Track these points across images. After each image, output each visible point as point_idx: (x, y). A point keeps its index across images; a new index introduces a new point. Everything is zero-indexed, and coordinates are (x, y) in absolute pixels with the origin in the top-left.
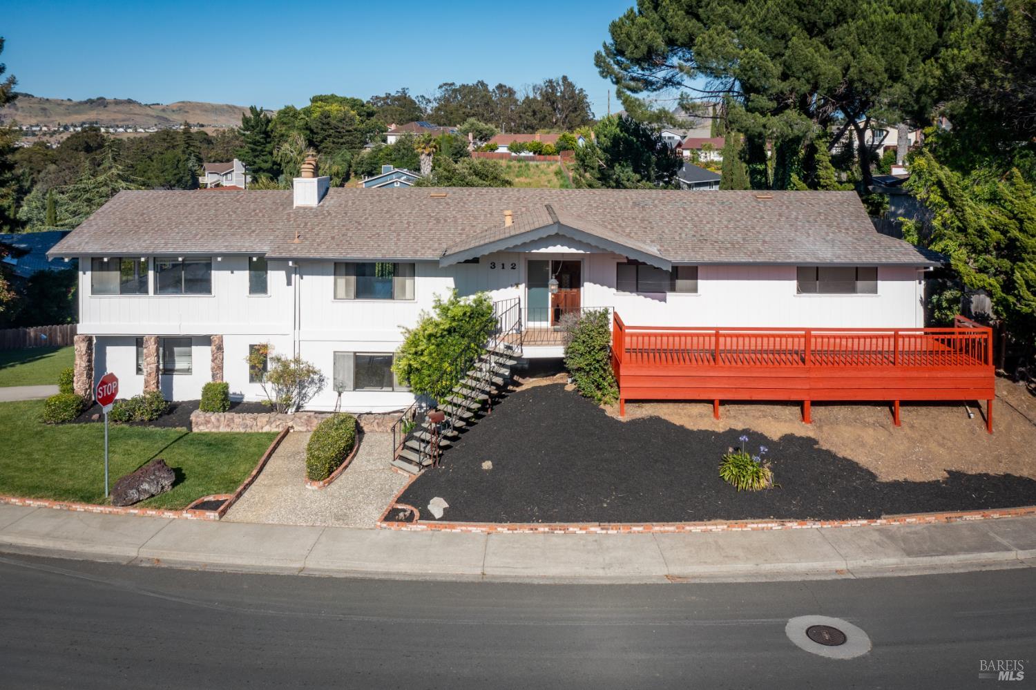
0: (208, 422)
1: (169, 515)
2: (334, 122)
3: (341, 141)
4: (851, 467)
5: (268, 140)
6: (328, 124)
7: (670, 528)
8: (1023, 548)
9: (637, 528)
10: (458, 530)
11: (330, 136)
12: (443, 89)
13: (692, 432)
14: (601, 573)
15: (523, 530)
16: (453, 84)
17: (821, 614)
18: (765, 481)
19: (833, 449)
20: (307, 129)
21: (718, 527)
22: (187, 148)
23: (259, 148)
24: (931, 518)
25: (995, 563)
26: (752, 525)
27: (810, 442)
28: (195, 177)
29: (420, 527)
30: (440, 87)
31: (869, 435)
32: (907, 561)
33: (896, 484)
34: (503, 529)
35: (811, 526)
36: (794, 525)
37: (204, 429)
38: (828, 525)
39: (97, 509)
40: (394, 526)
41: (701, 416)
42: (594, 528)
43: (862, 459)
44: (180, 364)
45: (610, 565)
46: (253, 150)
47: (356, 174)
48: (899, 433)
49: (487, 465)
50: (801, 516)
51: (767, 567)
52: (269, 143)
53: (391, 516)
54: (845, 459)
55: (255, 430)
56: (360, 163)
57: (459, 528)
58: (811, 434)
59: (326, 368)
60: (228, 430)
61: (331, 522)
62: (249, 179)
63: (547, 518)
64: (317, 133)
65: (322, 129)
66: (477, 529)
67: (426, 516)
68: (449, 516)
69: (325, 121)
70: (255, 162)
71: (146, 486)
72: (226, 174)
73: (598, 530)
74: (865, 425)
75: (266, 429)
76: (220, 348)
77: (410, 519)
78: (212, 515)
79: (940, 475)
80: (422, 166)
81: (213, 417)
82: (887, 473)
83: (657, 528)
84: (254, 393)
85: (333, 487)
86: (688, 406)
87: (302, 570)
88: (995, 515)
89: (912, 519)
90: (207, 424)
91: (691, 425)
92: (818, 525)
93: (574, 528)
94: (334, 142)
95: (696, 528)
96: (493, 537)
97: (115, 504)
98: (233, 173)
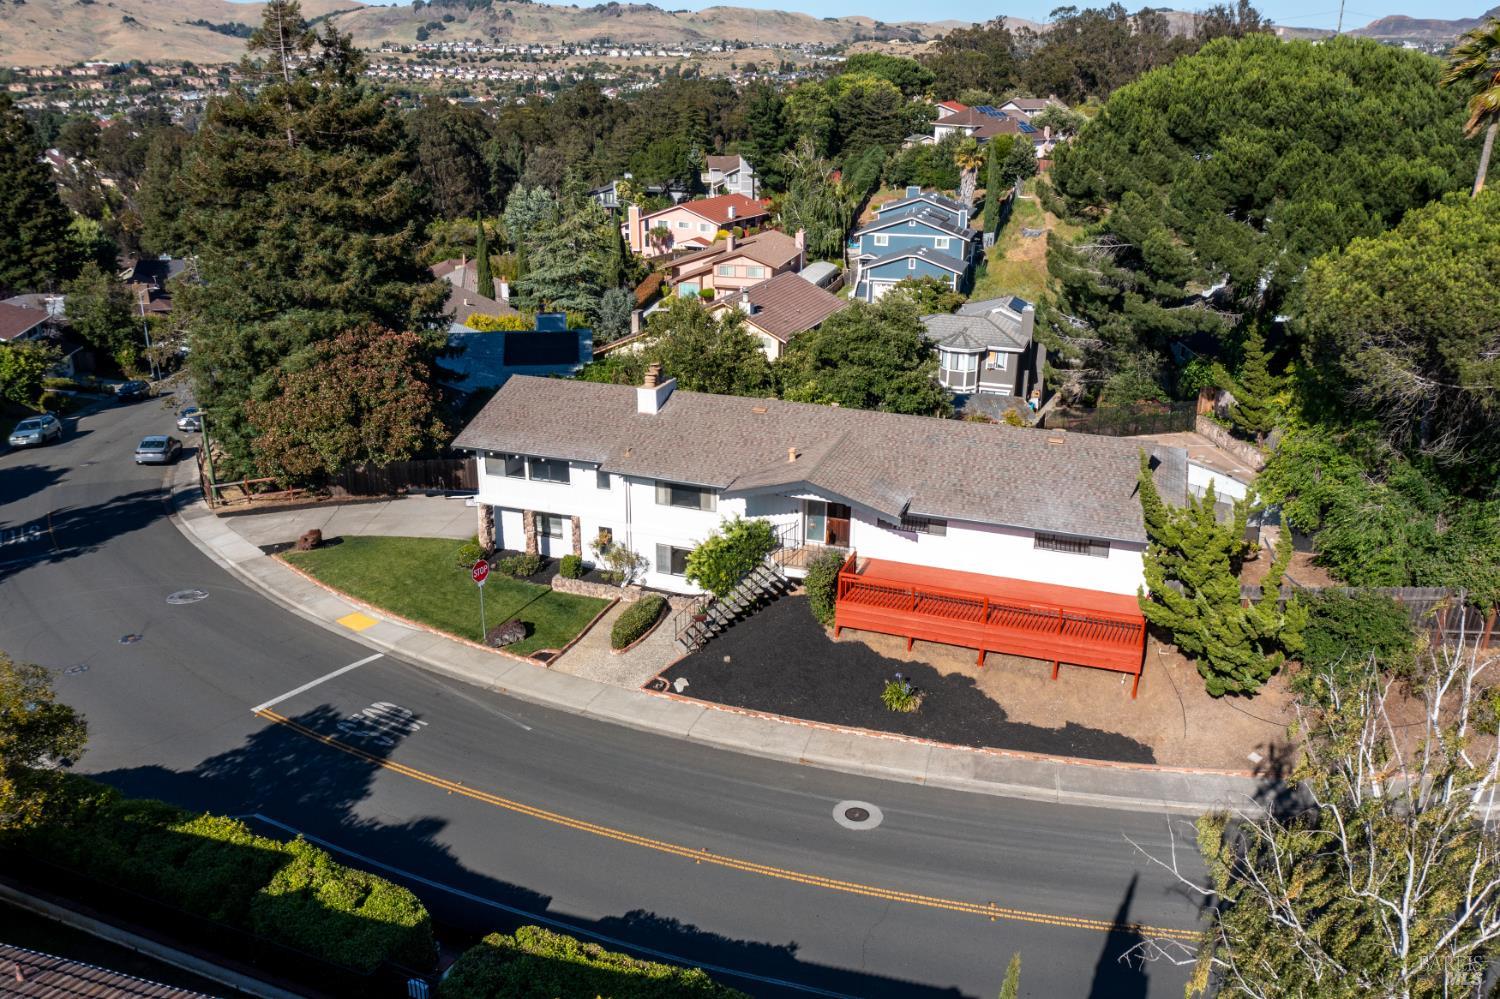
0: (564, 585)
1: (518, 659)
2: (867, 104)
3: (875, 132)
4: (993, 705)
5: (780, 131)
6: (859, 107)
7: (826, 727)
8: (1064, 789)
9: (804, 723)
10: (689, 702)
11: (859, 124)
12: (1057, 17)
13: (883, 658)
14: (760, 749)
15: (730, 710)
16: (1073, 8)
17: (859, 799)
18: (914, 705)
19: (986, 691)
20: (831, 116)
21: (861, 733)
22: (692, 126)
23: (769, 142)
24: (1022, 756)
25: (1037, 795)
26: (884, 736)
27: (972, 681)
28: (696, 173)
29: (665, 696)
30: (1054, 13)
31: (1024, 684)
32: (971, 781)
33: (1019, 726)
34: (717, 708)
35: (928, 744)
36: (915, 741)
37: (561, 590)
38: (941, 746)
39: (478, 647)
40: (650, 692)
41: (897, 646)
42: (776, 718)
43: (1004, 701)
44: (554, 530)
45: (767, 745)
46: (761, 146)
47: (888, 182)
48: (1053, 685)
49: (727, 659)
50: (923, 736)
51: (869, 766)
52: (782, 134)
53: (650, 686)
54: (990, 699)
55: (596, 596)
56: (893, 168)
57: (690, 702)
58: (975, 676)
59: (650, 555)
60: (576, 593)
61: (614, 682)
62: (757, 183)
63: (748, 706)
64: (845, 121)
65: (851, 114)
66: (701, 704)
67: (672, 690)
68: (686, 692)
69: (856, 102)
70: (763, 161)
71: (506, 637)
72: (730, 175)
73: (778, 720)
74: (1027, 674)
75: (604, 597)
76: (577, 526)
77: (661, 690)
78: (543, 664)
79: (1058, 724)
80: (963, 185)
81: (568, 582)
82: (1016, 716)
83: (818, 726)
84: (603, 564)
85: (628, 654)
86: (890, 637)
87: (583, 712)
88: (1076, 762)
89: (1007, 754)
90: (562, 585)
91: (885, 653)
92: (934, 744)
93: (762, 715)
94: (865, 134)
95: (845, 731)
96: (709, 712)
97: (488, 645)
98: (739, 174)
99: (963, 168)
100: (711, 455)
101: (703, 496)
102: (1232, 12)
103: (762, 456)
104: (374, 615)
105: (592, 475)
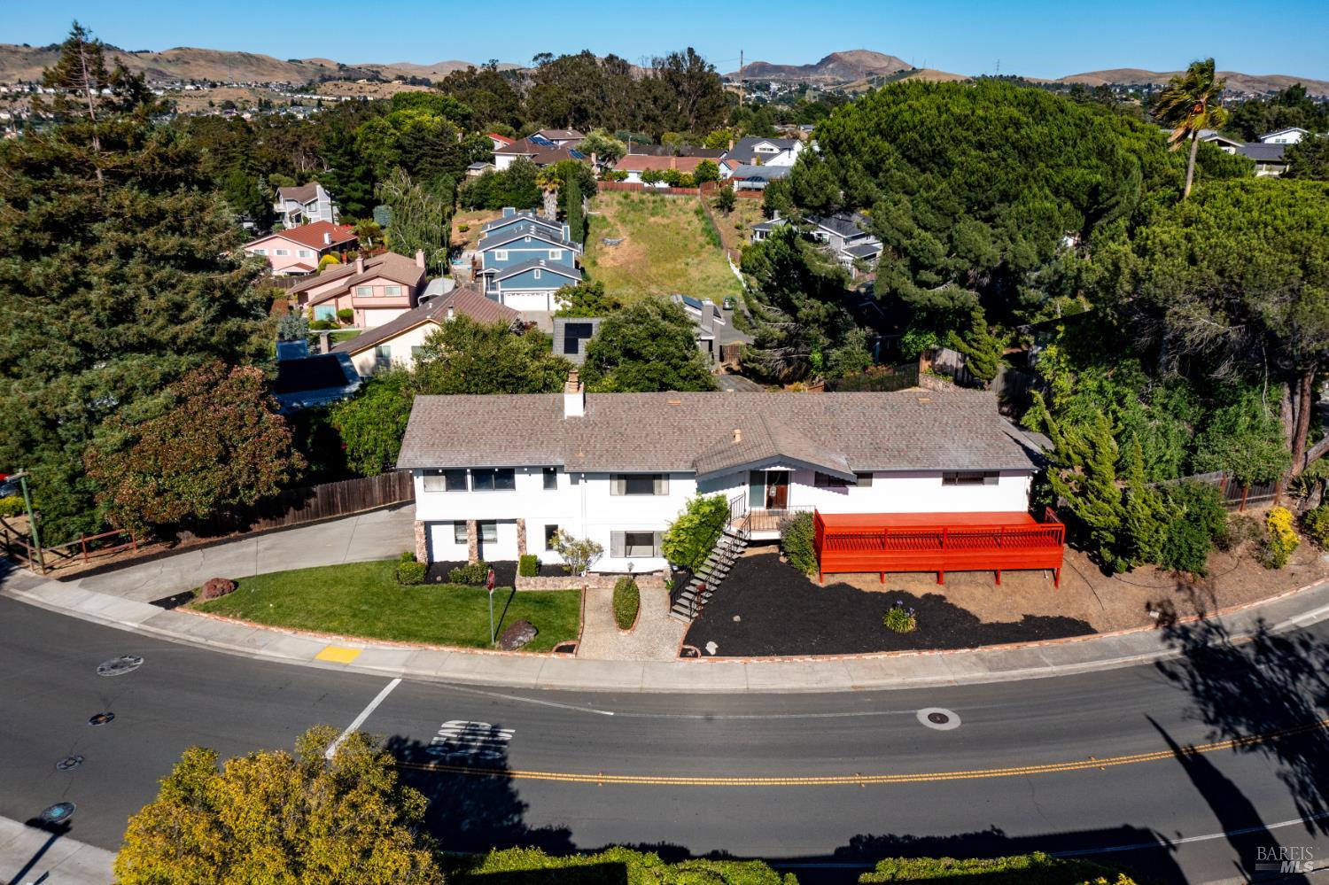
0: (528, 584)
1: (542, 656)
2: (430, 137)
3: (441, 161)
4: (965, 614)
5: (355, 163)
6: (423, 139)
7: (853, 657)
8: (1055, 664)
9: (834, 658)
10: (726, 662)
11: (425, 155)
12: (539, 61)
13: (866, 593)
14: (815, 686)
15: (766, 661)
16: (549, 55)
17: (938, 707)
18: (912, 625)
19: (955, 603)
20: (397, 148)
21: (882, 656)
22: (246, 160)
23: (346, 173)
24: (1008, 647)
25: (1039, 674)
26: (902, 654)
27: (941, 598)
28: (268, 204)
29: (703, 660)
30: (536, 59)
31: (979, 592)
32: (989, 674)
33: (991, 625)
34: (754, 661)
35: (937, 653)
36: (926, 653)
37: (525, 589)
38: (947, 653)
39: (492, 653)
40: (687, 660)
41: (873, 581)
42: (808, 659)
43: (972, 608)
44: (486, 536)
45: (820, 681)
46: (339, 176)
47: (463, 206)
48: (998, 589)
49: (737, 618)
50: (931, 648)
51: (909, 680)
52: (357, 166)
53: (684, 654)
54: (962, 609)
55: (562, 588)
56: (468, 193)
57: (727, 660)
58: (942, 593)
59: (602, 539)
60: (541, 589)
61: (646, 658)
62: (336, 210)
63: (780, 653)
64: (410, 152)
65: (416, 146)
66: (738, 661)
67: (705, 653)
68: (720, 653)
69: (418, 135)
70: (343, 191)
71: (521, 638)
72: (309, 204)
73: (810, 659)
74: (978, 584)
75: (569, 588)
76: (524, 528)
77: (695, 655)
78: (570, 656)
79: (1018, 618)
80: (546, 205)
81: (532, 580)
82: (986, 618)
83: (846, 657)
85: (636, 633)
86: (864, 575)
87: (641, 689)
88: (1046, 643)
89: (996, 648)
90: (524, 584)
91: (866, 589)
92: (941, 653)
93: (796, 659)
94: (431, 163)
95: (868, 657)
96: (748, 665)
97: (504, 649)
98: (319, 203)
99: (545, 190)
100: (658, 446)
101: (656, 482)
102: (683, 58)
103: (701, 440)
104: (350, 645)
105: (539, 478)
